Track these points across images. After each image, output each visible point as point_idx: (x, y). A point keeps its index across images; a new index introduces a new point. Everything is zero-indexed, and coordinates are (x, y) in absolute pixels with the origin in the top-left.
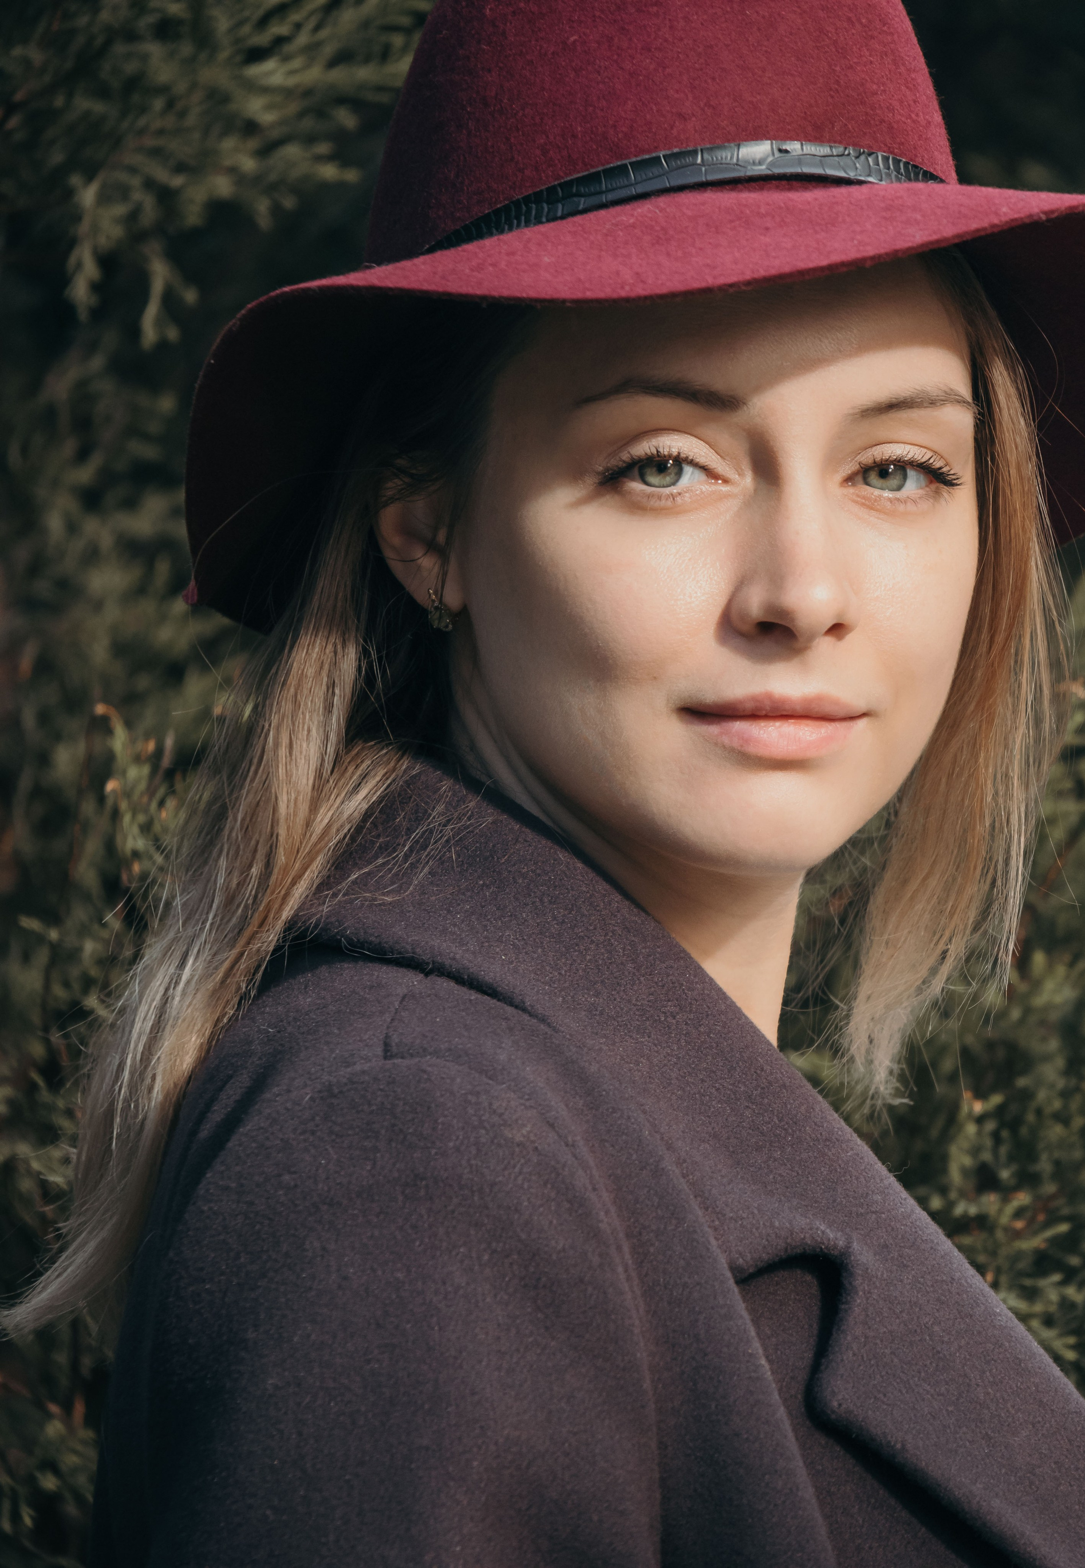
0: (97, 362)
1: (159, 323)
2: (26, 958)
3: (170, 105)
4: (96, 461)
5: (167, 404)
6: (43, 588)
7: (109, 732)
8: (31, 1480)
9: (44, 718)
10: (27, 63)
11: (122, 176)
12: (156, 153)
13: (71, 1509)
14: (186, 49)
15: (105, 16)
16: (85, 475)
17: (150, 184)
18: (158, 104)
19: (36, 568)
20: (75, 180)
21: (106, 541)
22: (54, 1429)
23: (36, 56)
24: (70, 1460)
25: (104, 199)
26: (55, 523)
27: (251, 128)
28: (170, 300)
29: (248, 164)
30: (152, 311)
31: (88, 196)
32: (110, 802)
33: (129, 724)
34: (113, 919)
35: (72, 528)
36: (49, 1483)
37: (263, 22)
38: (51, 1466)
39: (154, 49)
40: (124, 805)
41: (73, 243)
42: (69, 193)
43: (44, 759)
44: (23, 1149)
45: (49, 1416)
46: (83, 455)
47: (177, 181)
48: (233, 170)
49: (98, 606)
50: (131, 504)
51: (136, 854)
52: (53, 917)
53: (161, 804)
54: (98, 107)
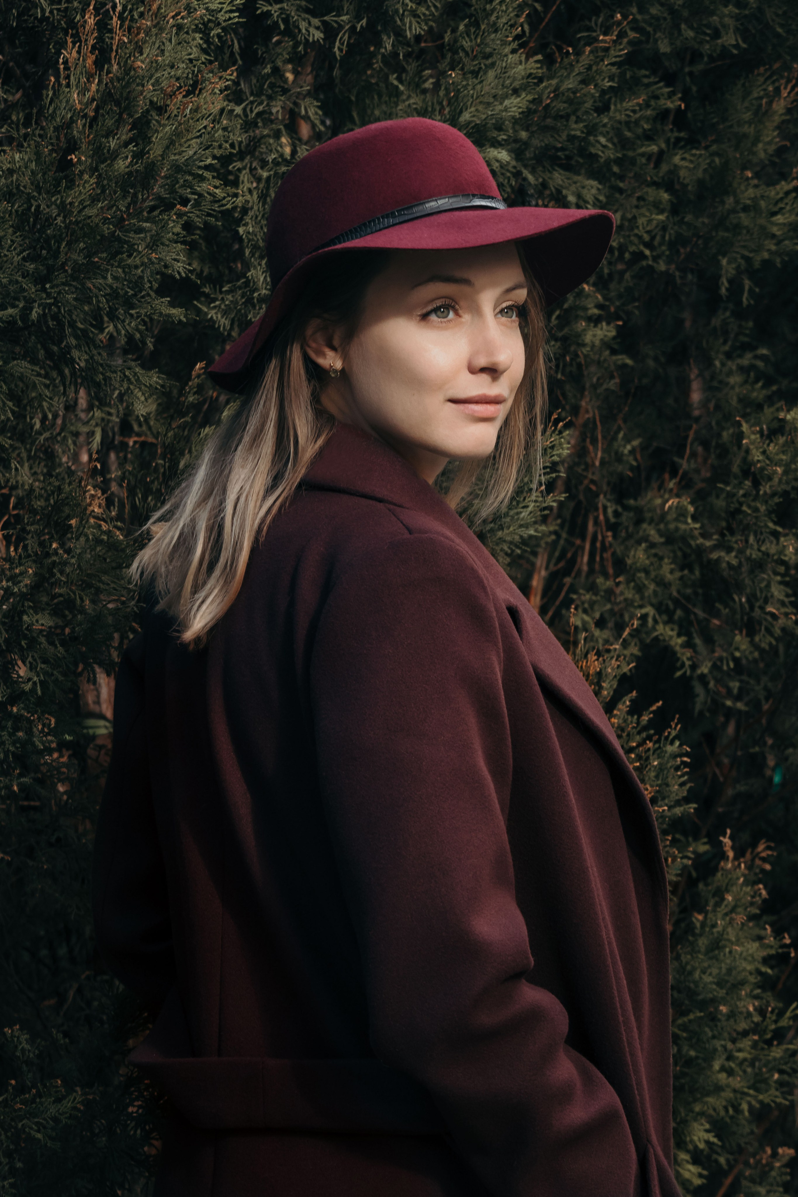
0: (728, 314)
1: (747, 299)
2: (718, 497)
3: (748, 232)
4: (730, 343)
5: (751, 324)
6: (715, 384)
7: (739, 425)
8: (732, 654)
9: (718, 423)
10: (703, 223)
11: (735, 255)
12: (744, 247)
13: (744, 662)
14: (752, 214)
15: (727, 206)
16: (727, 348)
17: (743, 257)
18: (744, 232)
19: (713, 378)
20: (720, 257)
21: (734, 368)
22: (738, 638)
23: (706, 221)
24: (743, 647)
25: (729, 263)
26: (717, 363)
27: (774, 236)
28: (751, 291)
29: (773, 248)
30: (746, 295)
31: (724, 262)
32: (744, 448)
33: (747, 422)
34: (748, 483)
35: (723, 364)
36: (737, 654)
37: (776, 203)
38: (737, 649)
39: (742, 215)
40: (752, 447)
41: (720, 276)
42: (718, 261)
43: (719, 435)
44: (723, 554)
45: (736, 635)
46: (725, 342)
47: (751, 255)
48: (768, 250)
49: (733, 388)
50: (740, 356)
51: (759, 461)
52: (727, 483)
53: (768, 445)
54: (726, 234)
